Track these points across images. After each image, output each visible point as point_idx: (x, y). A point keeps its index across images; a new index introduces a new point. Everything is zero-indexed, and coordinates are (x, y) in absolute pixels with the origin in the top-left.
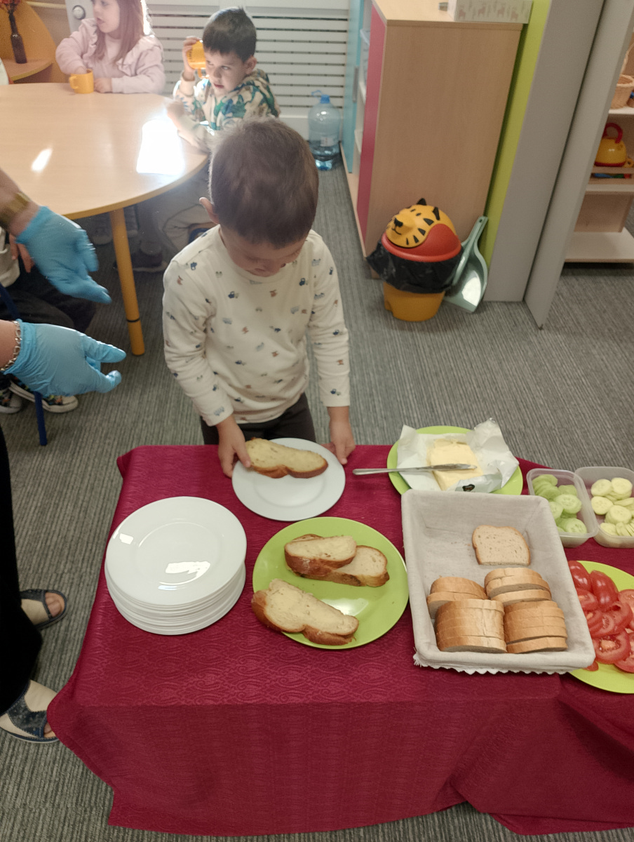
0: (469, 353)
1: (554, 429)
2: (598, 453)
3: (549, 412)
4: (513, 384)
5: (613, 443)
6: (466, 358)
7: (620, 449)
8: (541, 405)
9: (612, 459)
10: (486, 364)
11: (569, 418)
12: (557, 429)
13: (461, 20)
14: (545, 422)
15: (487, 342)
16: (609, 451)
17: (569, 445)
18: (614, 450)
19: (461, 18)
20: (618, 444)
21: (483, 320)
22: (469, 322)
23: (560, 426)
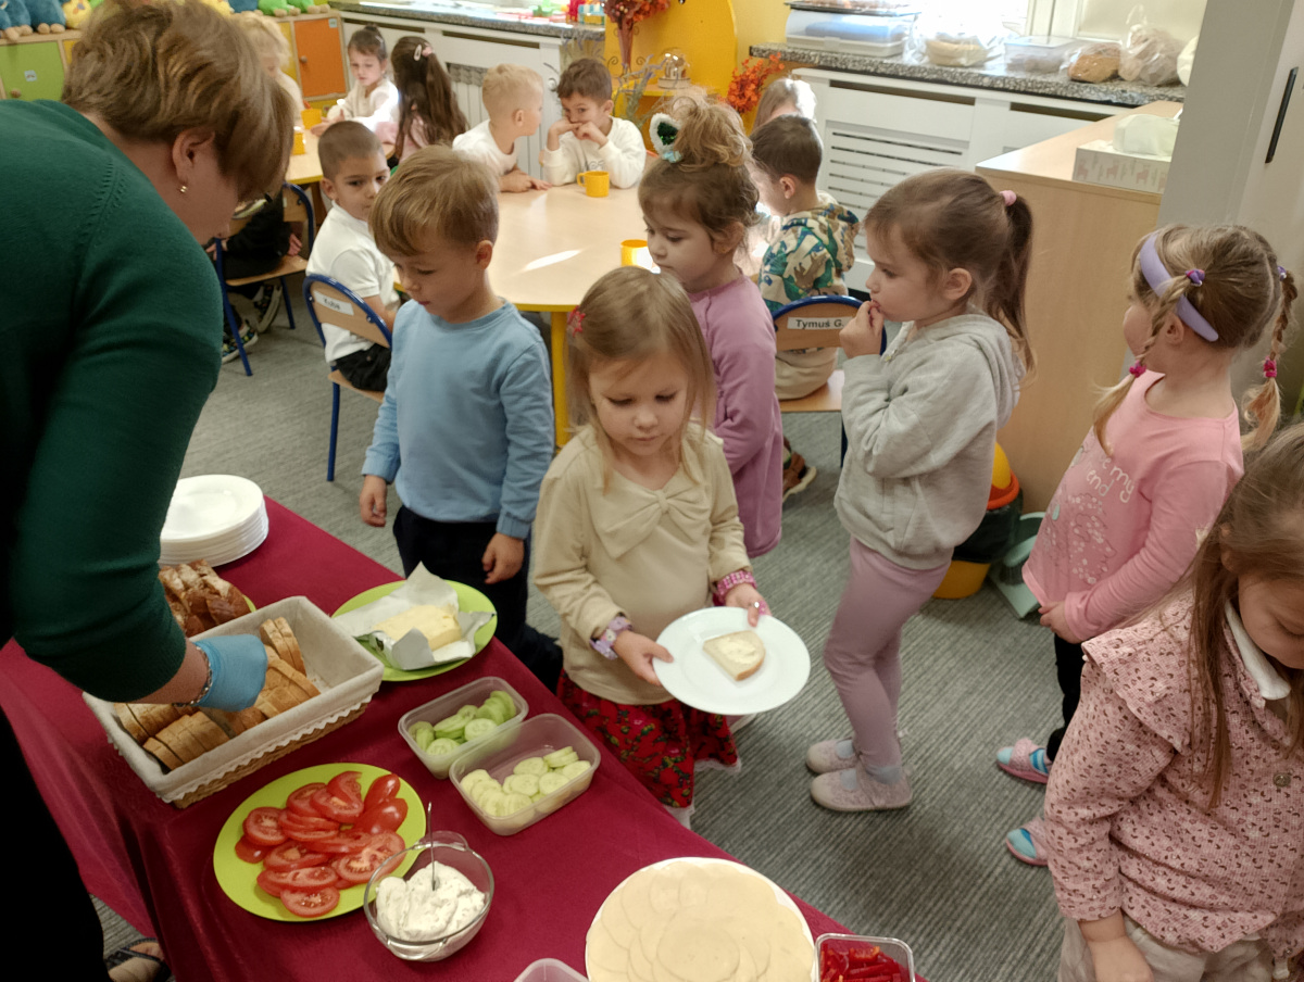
0: (943, 660)
1: (924, 806)
2: (946, 869)
3: (952, 782)
4: (947, 725)
5: (991, 872)
6: (926, 663)
7: (991, 886)
8: (952, 769)
9: (957, 888)
10: (946, 684)
11: (968, 806)
12: (927, 807)
13: (1080, 181)
14: (924, 789)
15: (992, 660)
16: (968, 878)
17: (916, 835)
18: (980, 881)
19: (1082, 177)
20: (996, 879)
21: (1028, 634)
22: (999, 629)
23: (938, 807)
